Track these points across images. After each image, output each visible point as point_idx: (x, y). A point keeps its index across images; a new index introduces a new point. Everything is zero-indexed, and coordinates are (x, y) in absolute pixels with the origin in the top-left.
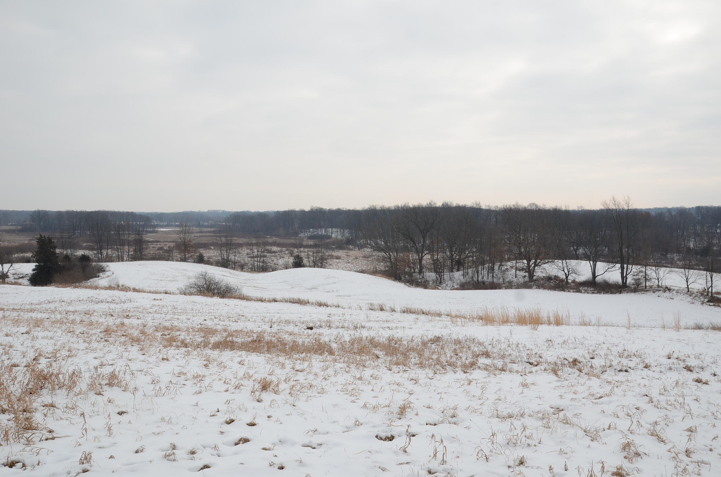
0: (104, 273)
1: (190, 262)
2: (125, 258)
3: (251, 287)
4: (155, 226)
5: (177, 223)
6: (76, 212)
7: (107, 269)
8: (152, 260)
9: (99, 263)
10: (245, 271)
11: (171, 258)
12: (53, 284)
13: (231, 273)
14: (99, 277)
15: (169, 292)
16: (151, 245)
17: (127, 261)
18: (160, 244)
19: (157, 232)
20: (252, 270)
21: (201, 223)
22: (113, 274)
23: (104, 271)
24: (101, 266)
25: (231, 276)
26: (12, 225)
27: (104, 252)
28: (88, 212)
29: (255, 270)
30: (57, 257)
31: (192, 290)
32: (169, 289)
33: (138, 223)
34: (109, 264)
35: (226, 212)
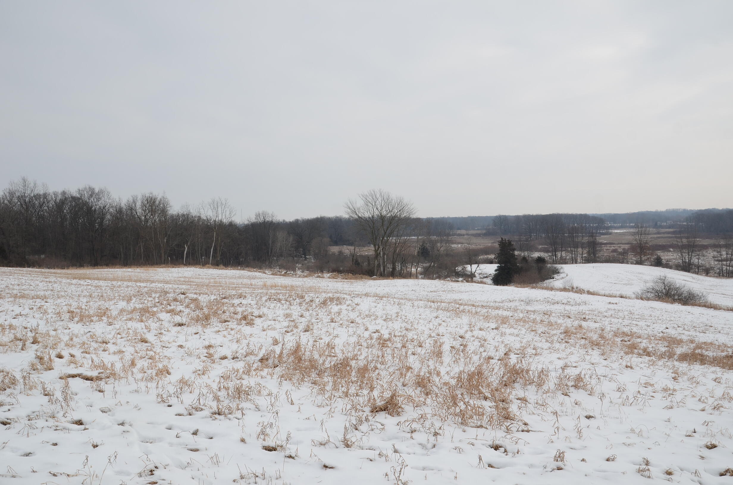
0: (558, 275)
1: (646, 265)
2: (579, 260)
3: (719, 294)
4: (608, 228)
5: (631, 224)
6: (532, 216)
7: (561, 271)
8: (605, 263)
9: (554, 265)
10: (710, 276)
11: (625, 261)
12: (512, 284)
13: (693, 278)
14: (553, 278)
15: (625, 296)
16: (604, 247)
17: (580, 263)
18: (614, 247)
19: (611, 234)
20: (720, 275)
21: (659, 223)
22: (567, 276)
23: (559, 273)
24: (555, 268)
25: (694, 281)
26: (478, 230)
27: (559, 254)
28: (543, 215)
29: (723, 276)
30: (516, 259)
31: (649, 295)
32: (624, 294)
33: (592, 225)
34: (564, 266)
35: (687, 210)
